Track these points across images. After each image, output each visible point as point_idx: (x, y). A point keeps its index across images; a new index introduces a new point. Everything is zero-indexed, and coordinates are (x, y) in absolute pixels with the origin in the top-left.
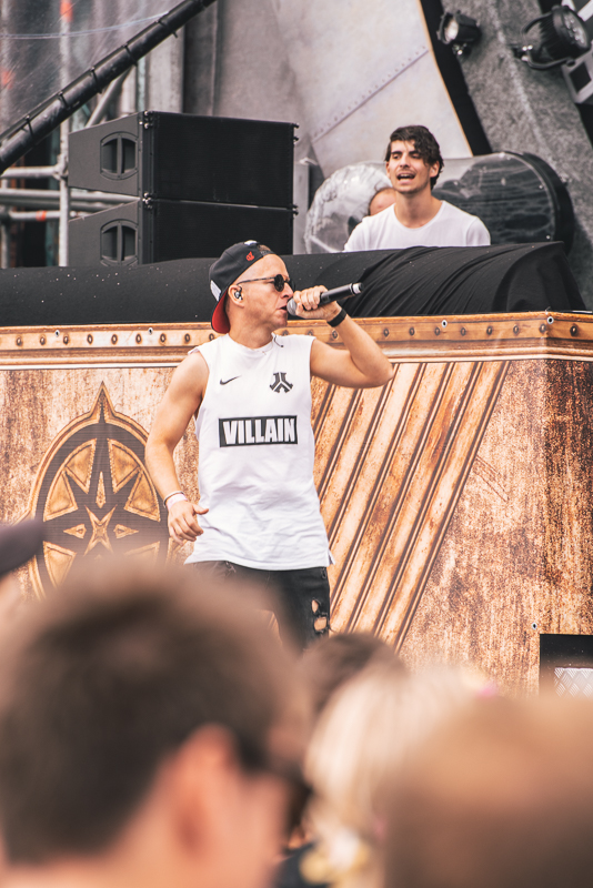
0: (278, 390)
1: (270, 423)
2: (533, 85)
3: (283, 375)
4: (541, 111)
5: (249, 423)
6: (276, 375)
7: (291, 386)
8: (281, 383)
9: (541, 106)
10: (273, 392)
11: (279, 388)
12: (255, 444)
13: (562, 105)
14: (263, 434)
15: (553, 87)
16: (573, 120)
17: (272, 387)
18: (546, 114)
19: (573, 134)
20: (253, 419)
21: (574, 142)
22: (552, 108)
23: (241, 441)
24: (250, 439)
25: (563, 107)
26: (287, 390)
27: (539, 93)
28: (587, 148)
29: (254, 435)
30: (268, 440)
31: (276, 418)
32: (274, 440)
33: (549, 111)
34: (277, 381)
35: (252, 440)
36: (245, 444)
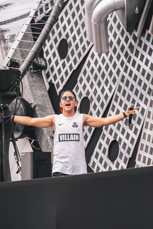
0: (74, 127)
1: (72, 136)
2: (31, 78)
3: (76, 123)
4: (32, 85)
5: (66, 135)
6: (74, 123)
7: (78, 126)
8: (75, 125)
9: (33, 84)
10: (73, 127)
11: (74, 126)
12: (67, 141)
13: (40, 83)
14: (70, 138)
15: (38, 78)
16: (43, 87)
17: (72, 126)
18: (34, 86)
19: (42, 92)
20: (67, 134)
21: (42, 94)
22: (36, 84)
23: (64, 140)
24: (66, 139)
25: (40, 84)
26: (76, 127)
27: (33, 80)
28: (46, 95)
29: (67, 138)
30: (71, 140)
31: (73, 134)
32: (73, 140)
33: (35, 85)
34: (74, 124)
35: (66, 140)
36: (65, 141)
